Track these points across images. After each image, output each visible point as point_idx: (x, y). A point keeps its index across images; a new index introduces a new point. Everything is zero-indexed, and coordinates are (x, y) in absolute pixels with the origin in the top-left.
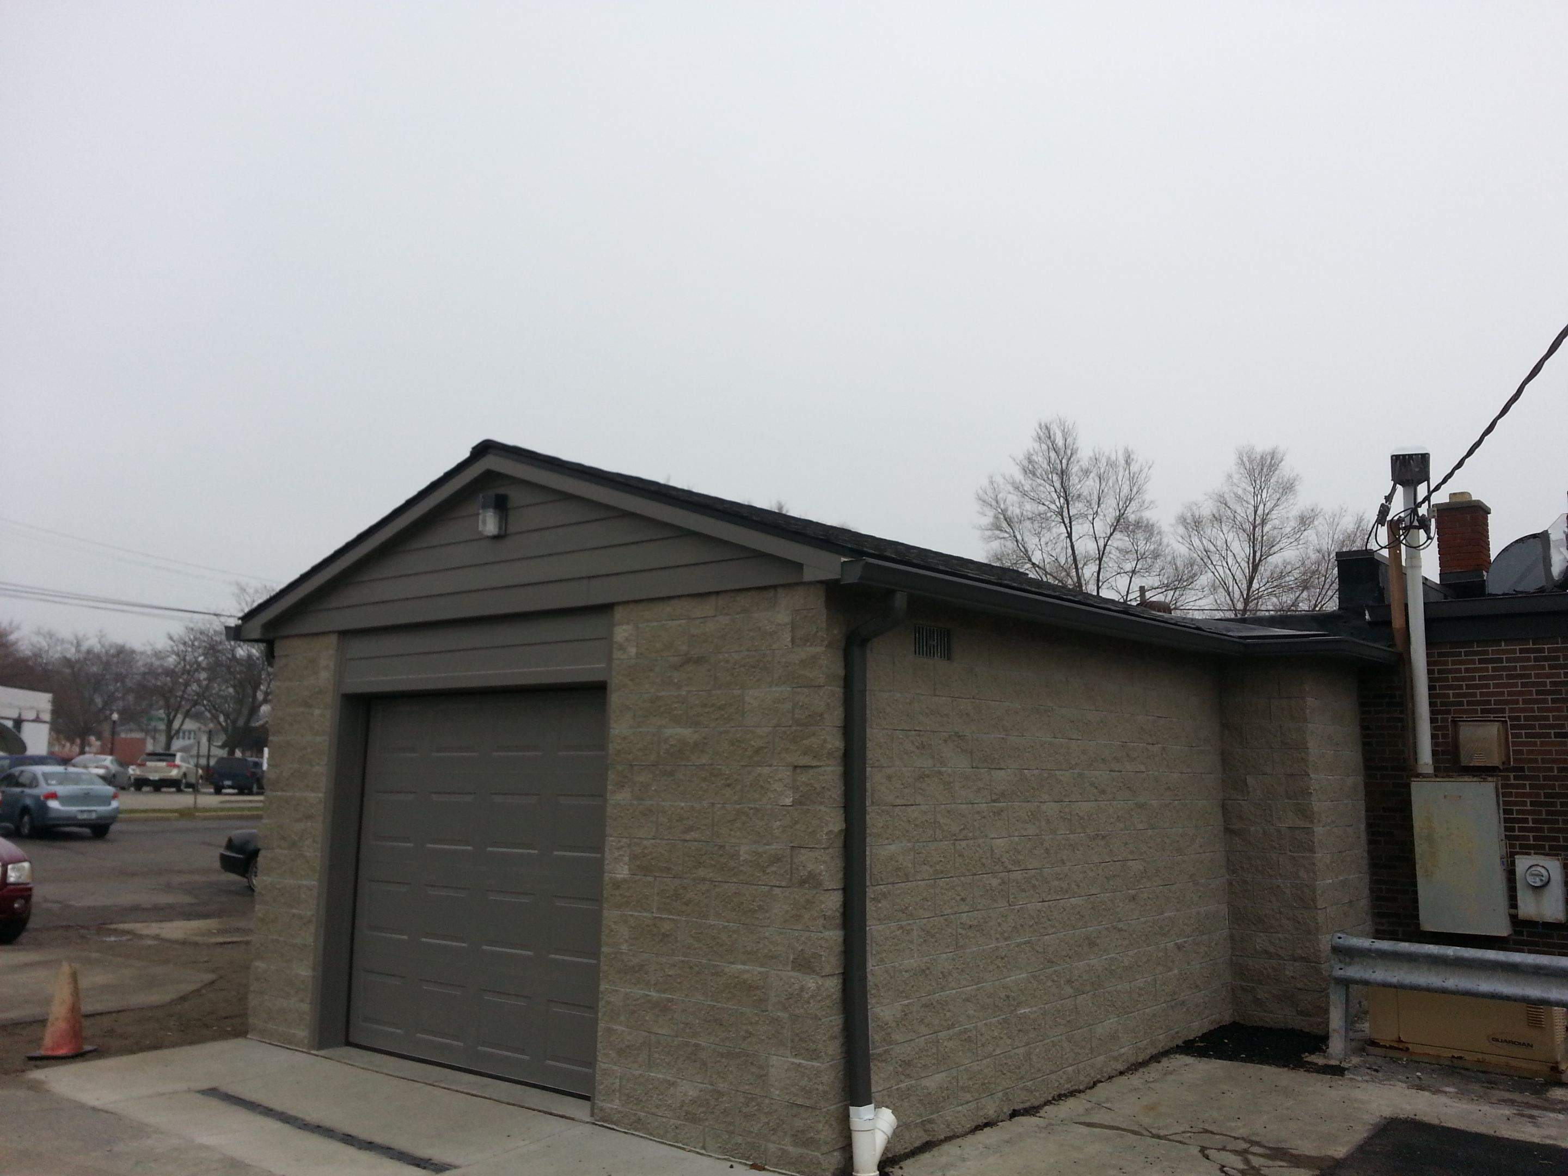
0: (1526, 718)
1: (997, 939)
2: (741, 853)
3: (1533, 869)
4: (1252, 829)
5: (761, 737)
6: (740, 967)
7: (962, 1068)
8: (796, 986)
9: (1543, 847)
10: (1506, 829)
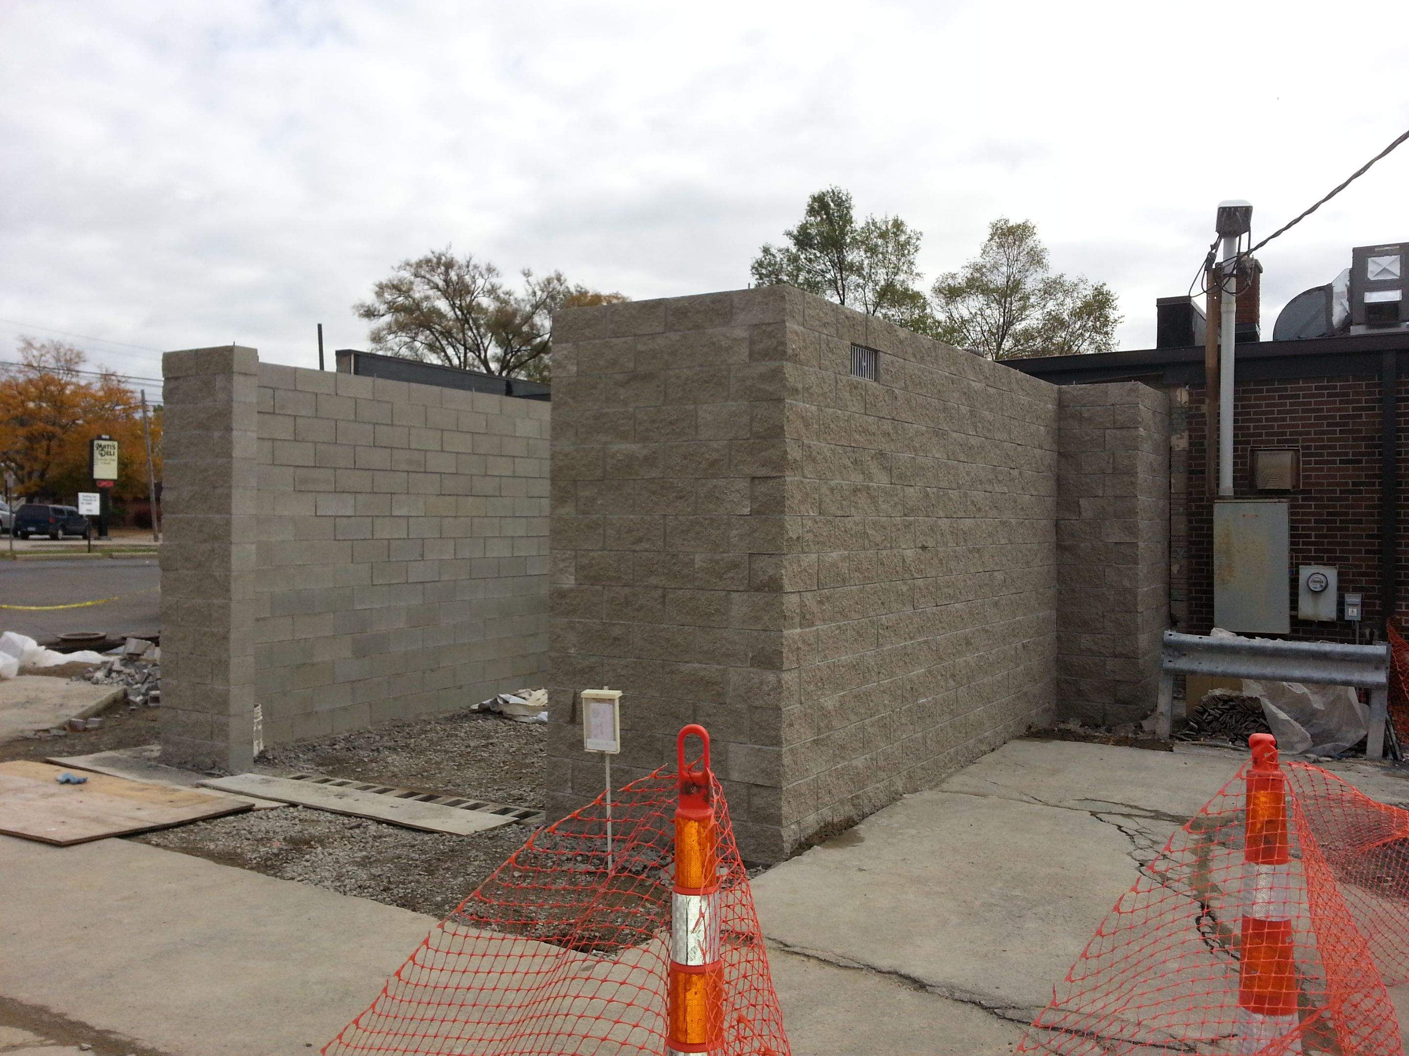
0: (1316, 448)
1: (905, 638)
2: (696, 561)
3: (1315, 576)
4: (1082, 545)
5: (717, 451)
6: (696, 665)
7: (879, 751)
8: (756, 680)
9: (1322, 558)
10: (1292, 543)
